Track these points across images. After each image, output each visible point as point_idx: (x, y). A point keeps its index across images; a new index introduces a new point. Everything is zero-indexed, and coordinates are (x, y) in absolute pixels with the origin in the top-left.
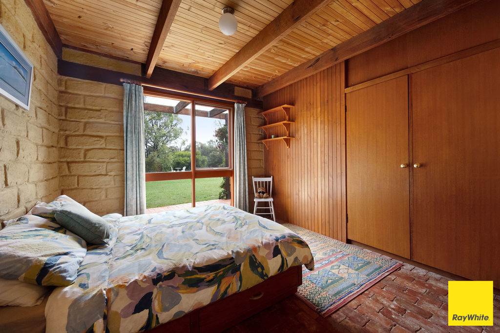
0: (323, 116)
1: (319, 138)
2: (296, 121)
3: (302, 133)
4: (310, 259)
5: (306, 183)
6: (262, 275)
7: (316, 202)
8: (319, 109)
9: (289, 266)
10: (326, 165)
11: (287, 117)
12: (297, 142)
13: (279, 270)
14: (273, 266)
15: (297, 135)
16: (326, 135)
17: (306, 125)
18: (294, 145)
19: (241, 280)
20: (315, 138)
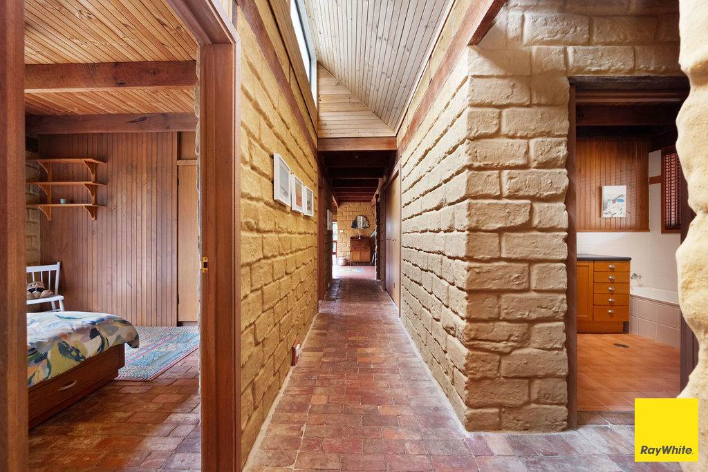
0: (149, 184)
1: (145, 210)
2: (109, 184)
3: (119, 201)
4: (134, 335)
5: (124, 267)
6: (77, 358)
7: (139, 289)
8: (145, 176)
9: (111, 344)
10: (154, 243)
11: (93, 177)
12: (110, 213)
13: (98, 350)
14: (91, 348)
15: (110, 203)
16: (154, 208)
17: (125, 192)
18: (105, 216)
19: (49, 366)
20: (139, 211)
